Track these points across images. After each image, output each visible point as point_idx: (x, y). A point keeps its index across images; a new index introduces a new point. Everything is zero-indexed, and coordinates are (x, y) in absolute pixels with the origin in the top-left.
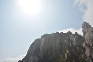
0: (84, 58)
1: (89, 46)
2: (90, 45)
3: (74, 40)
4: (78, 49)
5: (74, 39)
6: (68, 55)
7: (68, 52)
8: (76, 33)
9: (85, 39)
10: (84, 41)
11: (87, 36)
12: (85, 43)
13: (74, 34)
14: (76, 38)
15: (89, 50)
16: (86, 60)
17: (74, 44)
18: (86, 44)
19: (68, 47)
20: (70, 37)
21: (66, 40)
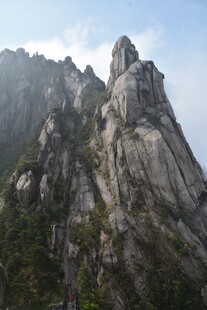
0: (96, 147)
1: (116, 117)
2: (122, 111)
3: (79, 93)
4: (84, 122)
5: (79, 89)
6: (49, 136)
7: (51, 126)
8: (89, 69)
9: (111, 93)
10: (107, 100)
11: (120, 85)
12: (108, 104)
13: (83, 71)
14: (84, 85)
15: (114, 127)
16: (100, 154)
17: (77, 103)
18: (112, 109)
20: (67, 79)
21: (50, 87)
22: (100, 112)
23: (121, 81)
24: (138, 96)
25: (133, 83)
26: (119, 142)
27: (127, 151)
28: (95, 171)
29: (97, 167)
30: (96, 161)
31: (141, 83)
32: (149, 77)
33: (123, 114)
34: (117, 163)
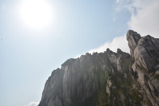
0: (137, 88)
1: (142, 69)
2: (144, 65)
3: (118, 63)
4: (126, 76)
5: (118, 61)
6: (111, 89)
7: (110, 83)
8: (119, 50)
9: (134, 58)
10: (133, 62)
11: (137, 53)
12: (135, 64)
13: (116, 52)
14: (119, 58)
15: (143, 75)
16: (140, 91)
17: (119, 68)
18: (137, 66)
19: (110, 75)
20: (110, 58)
21: (104, 64)
22: (132, 69)
23: (137, 51)
24: (149, 55)
25: (143, 49)
26: (149, 82)
27: (156, 86)
28: (141, 103)
29: (142, 99)
30: (140, 96)
31: (148, 48)
32: (150, 43)
33: (145, 67)
34: (153, 95)
